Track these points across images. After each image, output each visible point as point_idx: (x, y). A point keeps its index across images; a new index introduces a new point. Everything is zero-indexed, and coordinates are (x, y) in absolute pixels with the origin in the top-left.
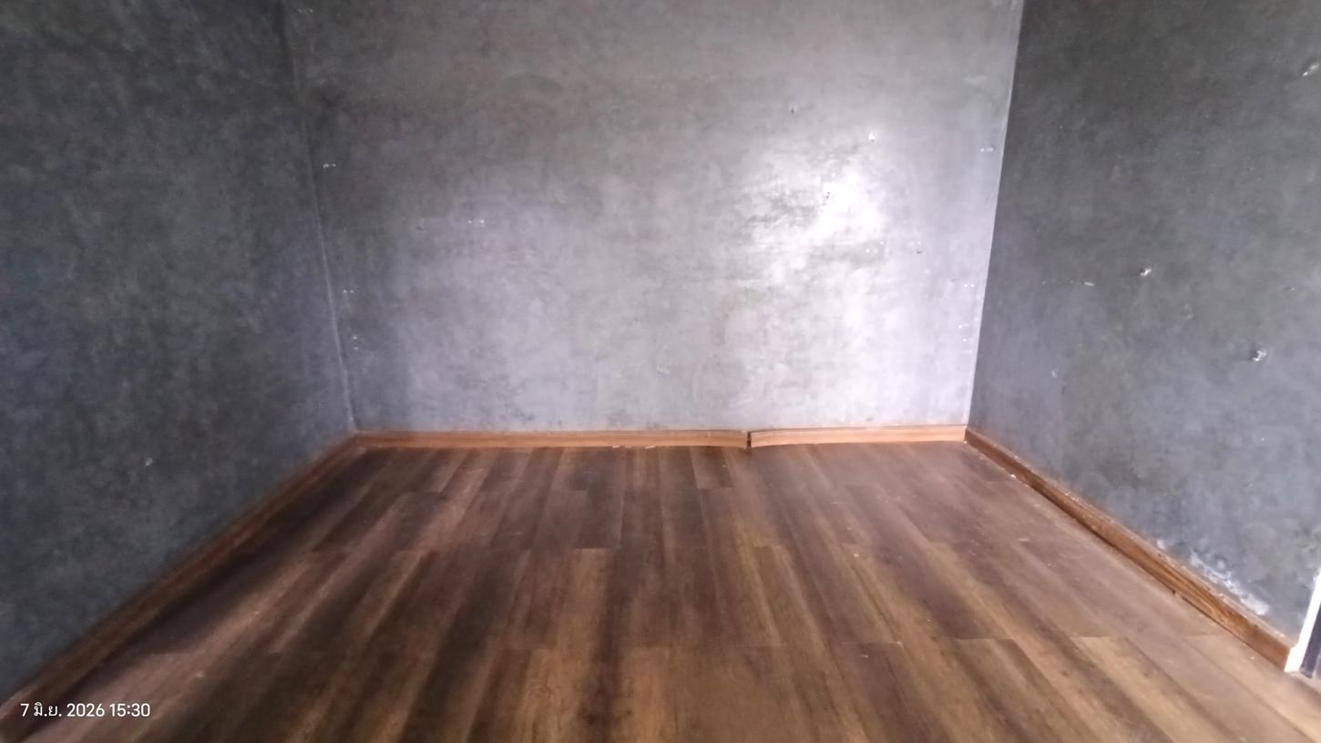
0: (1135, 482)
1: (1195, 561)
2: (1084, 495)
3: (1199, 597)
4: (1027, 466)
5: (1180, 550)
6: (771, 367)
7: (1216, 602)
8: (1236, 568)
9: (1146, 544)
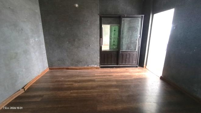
0: (81, 62)
1: (90, 66)
2: (75, 66)
3: (92, 68)
4: (65, 67)
5: (88, 66)
6: (22, 71)
7: (93, 68)
8: (93, 64)
9: (85, 67)
